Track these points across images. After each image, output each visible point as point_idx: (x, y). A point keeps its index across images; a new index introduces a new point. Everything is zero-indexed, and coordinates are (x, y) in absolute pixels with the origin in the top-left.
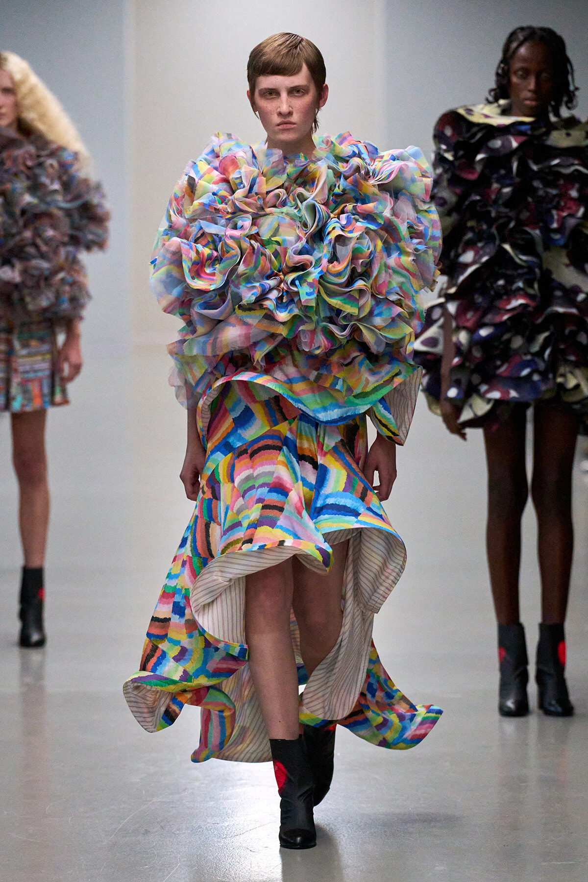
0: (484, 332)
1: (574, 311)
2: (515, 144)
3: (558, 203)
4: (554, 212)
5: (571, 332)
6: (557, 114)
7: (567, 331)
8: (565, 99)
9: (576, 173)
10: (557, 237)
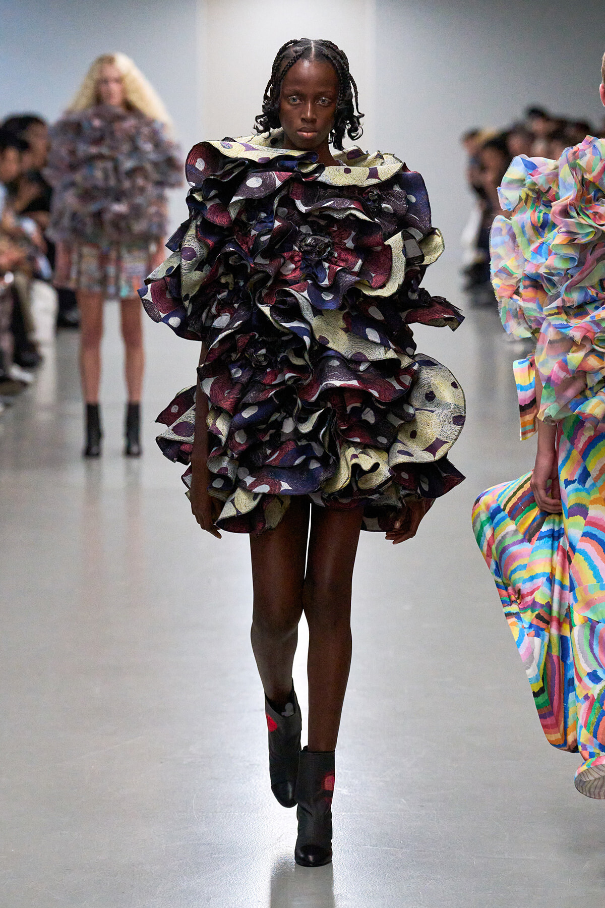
0: (246, 414)
1: (355, 383)
2: (278, 183)
3: (331, 254)
4: (326, 265)
5: (353, 408)
6: (339, 146)
7: (349, 409)
8: (348, 127)
9: (351, 218)
10: (328, 297)
